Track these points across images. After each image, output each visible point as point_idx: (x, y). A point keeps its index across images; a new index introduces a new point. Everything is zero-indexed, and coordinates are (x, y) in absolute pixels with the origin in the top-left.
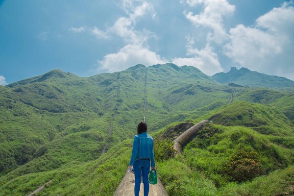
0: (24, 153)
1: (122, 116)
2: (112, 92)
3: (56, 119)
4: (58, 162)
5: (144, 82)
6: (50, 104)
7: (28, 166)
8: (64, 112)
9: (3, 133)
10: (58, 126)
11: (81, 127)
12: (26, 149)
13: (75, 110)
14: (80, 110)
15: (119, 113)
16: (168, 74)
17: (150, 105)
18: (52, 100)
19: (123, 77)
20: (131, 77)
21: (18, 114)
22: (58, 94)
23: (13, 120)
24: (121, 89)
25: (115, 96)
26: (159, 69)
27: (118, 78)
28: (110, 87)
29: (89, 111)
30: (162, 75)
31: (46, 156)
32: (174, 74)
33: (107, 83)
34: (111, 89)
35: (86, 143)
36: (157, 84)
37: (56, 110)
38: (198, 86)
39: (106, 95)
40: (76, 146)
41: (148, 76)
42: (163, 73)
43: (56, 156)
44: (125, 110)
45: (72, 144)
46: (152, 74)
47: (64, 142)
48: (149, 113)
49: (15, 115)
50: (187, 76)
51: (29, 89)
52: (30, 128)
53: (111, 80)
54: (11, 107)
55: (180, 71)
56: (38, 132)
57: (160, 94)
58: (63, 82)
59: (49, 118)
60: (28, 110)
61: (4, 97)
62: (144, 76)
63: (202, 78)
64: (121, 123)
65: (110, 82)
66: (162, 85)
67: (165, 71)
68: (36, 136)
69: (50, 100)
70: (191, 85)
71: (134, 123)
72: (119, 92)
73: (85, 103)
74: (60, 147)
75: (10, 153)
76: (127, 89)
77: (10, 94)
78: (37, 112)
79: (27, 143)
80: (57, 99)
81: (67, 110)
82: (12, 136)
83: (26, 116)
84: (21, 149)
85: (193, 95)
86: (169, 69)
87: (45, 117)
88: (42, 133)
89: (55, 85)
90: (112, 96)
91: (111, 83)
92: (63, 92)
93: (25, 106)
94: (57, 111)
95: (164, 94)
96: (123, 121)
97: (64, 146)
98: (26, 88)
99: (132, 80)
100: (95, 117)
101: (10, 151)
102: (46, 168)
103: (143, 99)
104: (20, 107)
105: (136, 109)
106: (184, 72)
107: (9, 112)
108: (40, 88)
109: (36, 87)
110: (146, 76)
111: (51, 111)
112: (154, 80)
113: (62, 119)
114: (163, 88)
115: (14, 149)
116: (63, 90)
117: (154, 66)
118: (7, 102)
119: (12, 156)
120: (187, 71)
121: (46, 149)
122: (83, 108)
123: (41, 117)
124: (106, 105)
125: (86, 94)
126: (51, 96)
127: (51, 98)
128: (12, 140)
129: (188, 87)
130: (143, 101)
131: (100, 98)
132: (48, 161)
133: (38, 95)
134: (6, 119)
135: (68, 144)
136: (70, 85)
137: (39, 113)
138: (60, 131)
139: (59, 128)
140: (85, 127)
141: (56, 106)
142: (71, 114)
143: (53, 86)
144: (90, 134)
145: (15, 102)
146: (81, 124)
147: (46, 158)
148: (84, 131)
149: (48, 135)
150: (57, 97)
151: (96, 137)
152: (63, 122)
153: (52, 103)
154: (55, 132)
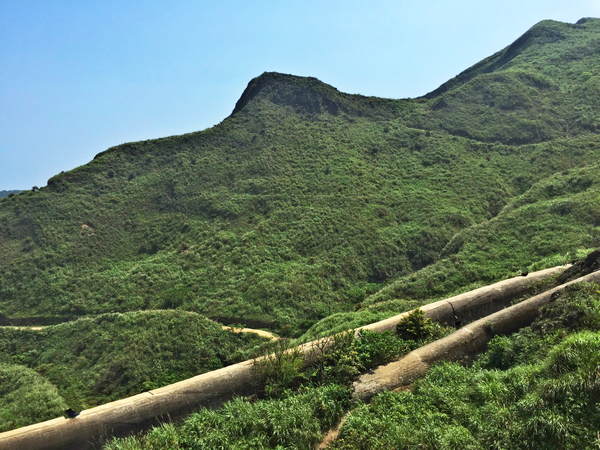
0: (426, 247)
3: (520, 161)
4: (473, 274)
7: (413, 280)
8: (543, 140)
9: (393, 206)
10: (519, 179)
11: (570, 181)
12: (428, 240)
13: (576, 129)
21: (431, 161)
22: (532, 93)
23: (417, 177)
31: (454, 260)
35: (560, 229)
40: (530, 237)
43: (474, 259)
45: (522, 232)
47: (504, 226)
49: (426, 164)
51: (461, 96)
52: (450, 192)
54: (418, 148)
56: (464, 199)
58: (557, 56)
59: (502, 160)
60: (453, 146)
61: (409, 126)
68: (454, 210)
74: (490, 240)
75: (398, 248)
77: (420, 118)
78: (476, 148)
79: (432, 226)
80: (527, 108)
82: (408, 212)
83: (448, 162)
84: (418, 239)
87: (492, 158)
88: (472, 200)
89: (530, 72)
92: (548, 86)
93: (448, 140)
94: (525, 141)
97: (500, 235)
98: (454, 96)
101: (398, 243)
102: (446, 286)
104: (438, 144)
107: (413, 159)
108: (487, 88)
111: (508, 144)
113: (533, 160)
115: (405, 241)
116: (551, 80)
118: (412, 137)
119: (401, 253)
121: (463, 243)
123: (483, 161)
127: (512, 108)
128: (406, 220)
132: (454, 270)
133: (481, 107)
134: (405, 174)
135: (512, 230)
136: (575, 59)
137: (479, 151)
138: (523, 192)
139: (521, 184)
140: (579, 180)
141: (524, 126)
142: (562, 144)
143: (521, 76)
144: (576, 204)
145: (428, 135)
146: (575, 172)
147: (451, 264)
148: (576, 192)
149: (487, 204)
150: (526, 104)
151: (591, 212)
152: (535, 167)
153: (514, 121)
154: (507, 195)
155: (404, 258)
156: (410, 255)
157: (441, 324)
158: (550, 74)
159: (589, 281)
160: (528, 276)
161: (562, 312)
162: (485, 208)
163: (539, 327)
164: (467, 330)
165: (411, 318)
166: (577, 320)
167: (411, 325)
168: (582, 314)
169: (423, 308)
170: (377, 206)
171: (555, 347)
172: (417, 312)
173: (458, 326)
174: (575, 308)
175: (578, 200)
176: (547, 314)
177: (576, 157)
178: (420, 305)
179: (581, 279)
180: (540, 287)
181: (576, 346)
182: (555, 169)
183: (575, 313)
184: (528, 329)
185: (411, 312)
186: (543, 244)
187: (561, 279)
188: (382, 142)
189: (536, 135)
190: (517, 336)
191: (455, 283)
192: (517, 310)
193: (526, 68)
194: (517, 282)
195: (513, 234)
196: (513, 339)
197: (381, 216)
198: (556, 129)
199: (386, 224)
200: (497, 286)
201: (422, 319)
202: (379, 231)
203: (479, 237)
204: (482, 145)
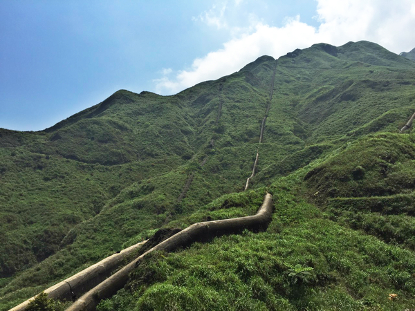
0: (48, 242)
1: (218, 158)
2: (208, 116)
3: (112, 176)
4: (84, 257)
6: (104, 151)
8: (126, 162)
9: (19, 212)
10: (113, 188)
11: (143, 188)
12: (50, 237)
13: (144, 156)
14: (153, 156)
15: (213, 153)
16: (316, 65)
17: (270, 130)
18: (107, 145)
19: (229, 87)
20: (244, 84)
21: (50, 177)
22: (118, 133)
23: (40, 189)
24: (224, 109)
25: (213, 122)
26: (298, 58)
27: (221, 90)
28: (207, 106)
29: (168, 154)
30: (303, 70)
31: (70, 249)
32: (326, 64)
33: (203, 100)
34: (209, 111)
35: (138, 218)
36: (291, 87)
37: (113, 161)
38: (364, 82)
39: (199, 122)
40: (121, 226)
41: (277, 75)
42: (305, 64)
43: (85, 246)
44: (225, 145)
45: (116, 223)
46: (285, 71)
47: (104, 220)
48: (267, 146)
49: (46, 179)
50: (351, 62)
51: (71, 132)
52: (65, 199)
53: (208, 95)
54: (40, 168)
55: (339, 54)
56: (76, 203)
57: (294, 106)
58: (130, 112)
59: (101, 175)
60: (68, 167)
61: (33, 151)
62: (269, 77)
64: (215, 169)
65: (208, 98)
66: (302, 88)
67: (308, 61)
68: (69, 212)
69: (103, 145)
70: (351, 82)
71: (238, 168)
72: (220, 115)
73: (161, 141)
74: (95, 230)
75: (24, 246)
76: (234, 107)
77: (41, 146)
78: (83, 167)
79: (53, 225)
80: (114, 142)
81: (131, 157)
82: (32, 216)
83: (63, 177)
84: (42, 236)
85: (354, 100)
86: (317, 55)
87: (95, 174)
88: (82, 204)
89: (115, 120)
90: (208, 122)
91: (208, 100)
92: (126, 129)
93: (63, 162)
94: (115, 163)
95: (301, 106)
96: (220, 167)
97: (102, 226)
98: (66, 132)
99: (245, 89)
100: (176, 164)
101: (25, 242)
102: (64, 270)
103: (260, 122)
104: (55, 165)
105: (246, 140)
106: (348, 56)
107: (37, 176)
108: (89, 128)
109: (82, 128)
110: (273, 77)
111: (104, 164)
112: (288, 82)
113: (120, 175)
114: (303, 93)
115: (31, 239)
116: (128, 126)
117: (289, 55)
118: (35, 159)
119: (27, 249)
120: (354, 52)
121: (76, 235)
122: (157, 151)
123: (88, 176)
124: (198, 139)
125: (165, 127)
126: (106, 139)
127: (106, 142)
128: (31, 223)
129: (345, 87)
130: (258, 125)
131: (190, 128)
132: (70, 256)
133: (86, 140)
134: (29, 187)
135: (110, 222)
136: (141, 114)
137: (85, 170)
138: (115, 196)
139: (114, 191)
140: (148, 187)
141: (114, 154)
142: (137, 165)
143: (110, 122)
144: (147, 202)
145: (47, 158)
146: (145, 182)
147: (68, 252)
148: (146, 194)
149: (92, 205)
150: (114, 139)
151: (155, 206)
152: (122, 179)
153: (107, 150)
154: (105, 199)
155: (30, 253)
156: (35, 250)
157: (61, 300)
158: (127, 122)
159: (157, 250)
160: (121, 253)
161: (142, 274)
162: (91, 208)
163: (129, 287)
164: (81, 301)
165: (37, 301)
166: (152, 276)
167: (37, 307)
168: (154, 272)
169: (46, 291)
170: (6, 213)
171: (140, 299)
172: (42, 295)
173: (74, 299)
174: (150, 269)
175: (147, 199)
176: (134, 277)
177: (145, 173)
178: (44, 289)
179: (153, 249)
180: (128, 258)
181: (153, 295)
182: (133, 180)
183: (150, 272)
184: (123, 290)
185: (36, 296)
186: (129, 229)
187: (141, 251)
188: (10, 163)
189: (121, 159)
190: (116, 296)
191: (71, 266)
192: (115, 278)
193: (113, 117)
194: (114, 258)
195: (110, 225)
196: (113, 300)
197: (9, 221)
198: (132, 155)
199: (14, 227)
200: (101, 263)
201: (46, 300)
202: (8, 233)
203: (87, 230)
204: (86, 165)
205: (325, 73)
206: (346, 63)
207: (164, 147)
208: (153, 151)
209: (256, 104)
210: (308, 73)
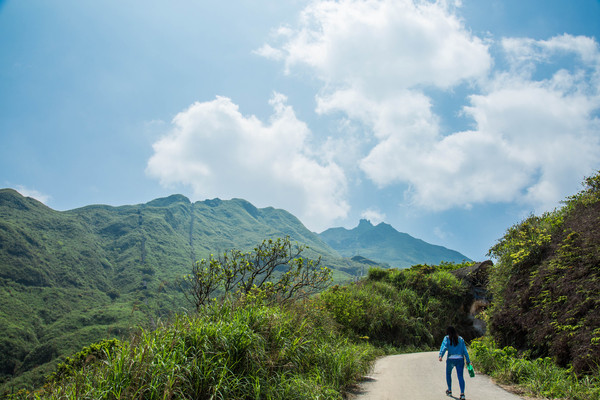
1: (158, 303)
2: (128, 251)
5: (188, 235)
14: (76, 285)
16: (236, 223)
18: (20, 259)
19: (151, 223)
20: (165, 222)
24: (147, 248)
25: (137, 261)
26: (216, 209)
27: (140, 224)
28: (122, 239)
29: (91, 287)
30: (223, 224)
32: (247, 225)
33: (116, 230)
34: (125, 246)
36: (212, 241)
37: (30, 281)
39: (116, 257)
41: (196, 222)
42: (225, 218)
44: (160, 291)
46: (204, 220)
53: (124, 226)
55: (259, 217)
62: (187, 223)
63: (302, 237)
65: (123, 229)
67: (229, 216)
69: (15, 258)
72: (144, 254)
73: (82, 269)
76: (158, 248)
81: (51, 282)
86: (238, 212)
90: (132, 259)
91: (124, 233)
99: (168, 230)
100: (105, 301)
106: (268, 222)
110: (191, 223)
112: (208, 234)
117: (207, 202)
120: (274, 220)
122: (80, 280)
124: (120, 277)
125: (82, 253)
131: (106, 261)
205: (248, 235)
206: (269, 230)
207: (86, 277)
208: (76, 279)
209: (182, 251)
210: (228, 229)
